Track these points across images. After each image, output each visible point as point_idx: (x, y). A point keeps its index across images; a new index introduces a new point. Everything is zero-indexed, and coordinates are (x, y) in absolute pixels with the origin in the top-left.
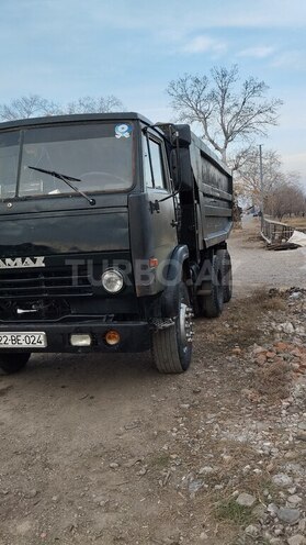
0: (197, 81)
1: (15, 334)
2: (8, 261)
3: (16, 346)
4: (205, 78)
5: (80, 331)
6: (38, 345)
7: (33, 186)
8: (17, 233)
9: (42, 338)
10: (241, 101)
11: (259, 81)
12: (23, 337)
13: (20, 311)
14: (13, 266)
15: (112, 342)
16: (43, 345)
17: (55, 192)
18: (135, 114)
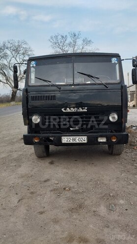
0: (63, 37)
1: (74, 137)
2: (72, 109)
3: (74, 142)
4: (66, 36)
5: (102, 136)
6: (84, 142)
7: (79, 80)
8: (77, 98)
9: (85, 139)
10: (81, 47)
11: (89, 40)
12: (78, 138)
13: (71, 129)
14: (73, 111)
15: (114, 140)
16: (86, 142)
17: (89, 82)
18: (118, 54)
